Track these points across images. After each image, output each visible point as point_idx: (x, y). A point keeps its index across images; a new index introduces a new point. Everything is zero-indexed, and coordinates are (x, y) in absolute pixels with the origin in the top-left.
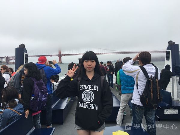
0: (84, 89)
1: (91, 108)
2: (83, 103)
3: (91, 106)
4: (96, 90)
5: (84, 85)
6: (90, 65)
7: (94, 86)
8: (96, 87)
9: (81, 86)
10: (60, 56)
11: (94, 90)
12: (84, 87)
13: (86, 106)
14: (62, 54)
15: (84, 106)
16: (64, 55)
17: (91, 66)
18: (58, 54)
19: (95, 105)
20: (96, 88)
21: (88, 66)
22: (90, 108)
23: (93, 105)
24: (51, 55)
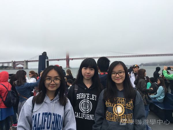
0: (82, 98)
1: (89, 119)
2: (80, 113)
3: (89, 117)
4: (95, 99)
5: (82, 94)
6: (89, 73)
7: (93, 95)
8: (94, 96)
9: (78, 94)
10: (68, 60)
11: (93, 99)
12: (82, 96)
13: (83, 116)
14: (69, 58)
15: (81, 116)
16: (72, 59)
17: (89, 75)
18: (66, 58)
19: (93, 115)
20: (94, 98)
21: (86, 74)
22: (87, 119)
23: (90, 115)
24: (59, 59)
